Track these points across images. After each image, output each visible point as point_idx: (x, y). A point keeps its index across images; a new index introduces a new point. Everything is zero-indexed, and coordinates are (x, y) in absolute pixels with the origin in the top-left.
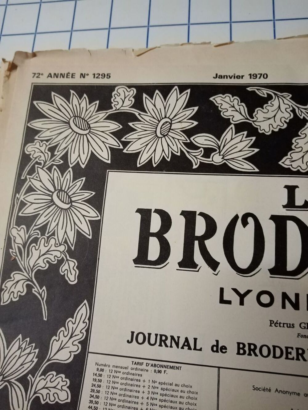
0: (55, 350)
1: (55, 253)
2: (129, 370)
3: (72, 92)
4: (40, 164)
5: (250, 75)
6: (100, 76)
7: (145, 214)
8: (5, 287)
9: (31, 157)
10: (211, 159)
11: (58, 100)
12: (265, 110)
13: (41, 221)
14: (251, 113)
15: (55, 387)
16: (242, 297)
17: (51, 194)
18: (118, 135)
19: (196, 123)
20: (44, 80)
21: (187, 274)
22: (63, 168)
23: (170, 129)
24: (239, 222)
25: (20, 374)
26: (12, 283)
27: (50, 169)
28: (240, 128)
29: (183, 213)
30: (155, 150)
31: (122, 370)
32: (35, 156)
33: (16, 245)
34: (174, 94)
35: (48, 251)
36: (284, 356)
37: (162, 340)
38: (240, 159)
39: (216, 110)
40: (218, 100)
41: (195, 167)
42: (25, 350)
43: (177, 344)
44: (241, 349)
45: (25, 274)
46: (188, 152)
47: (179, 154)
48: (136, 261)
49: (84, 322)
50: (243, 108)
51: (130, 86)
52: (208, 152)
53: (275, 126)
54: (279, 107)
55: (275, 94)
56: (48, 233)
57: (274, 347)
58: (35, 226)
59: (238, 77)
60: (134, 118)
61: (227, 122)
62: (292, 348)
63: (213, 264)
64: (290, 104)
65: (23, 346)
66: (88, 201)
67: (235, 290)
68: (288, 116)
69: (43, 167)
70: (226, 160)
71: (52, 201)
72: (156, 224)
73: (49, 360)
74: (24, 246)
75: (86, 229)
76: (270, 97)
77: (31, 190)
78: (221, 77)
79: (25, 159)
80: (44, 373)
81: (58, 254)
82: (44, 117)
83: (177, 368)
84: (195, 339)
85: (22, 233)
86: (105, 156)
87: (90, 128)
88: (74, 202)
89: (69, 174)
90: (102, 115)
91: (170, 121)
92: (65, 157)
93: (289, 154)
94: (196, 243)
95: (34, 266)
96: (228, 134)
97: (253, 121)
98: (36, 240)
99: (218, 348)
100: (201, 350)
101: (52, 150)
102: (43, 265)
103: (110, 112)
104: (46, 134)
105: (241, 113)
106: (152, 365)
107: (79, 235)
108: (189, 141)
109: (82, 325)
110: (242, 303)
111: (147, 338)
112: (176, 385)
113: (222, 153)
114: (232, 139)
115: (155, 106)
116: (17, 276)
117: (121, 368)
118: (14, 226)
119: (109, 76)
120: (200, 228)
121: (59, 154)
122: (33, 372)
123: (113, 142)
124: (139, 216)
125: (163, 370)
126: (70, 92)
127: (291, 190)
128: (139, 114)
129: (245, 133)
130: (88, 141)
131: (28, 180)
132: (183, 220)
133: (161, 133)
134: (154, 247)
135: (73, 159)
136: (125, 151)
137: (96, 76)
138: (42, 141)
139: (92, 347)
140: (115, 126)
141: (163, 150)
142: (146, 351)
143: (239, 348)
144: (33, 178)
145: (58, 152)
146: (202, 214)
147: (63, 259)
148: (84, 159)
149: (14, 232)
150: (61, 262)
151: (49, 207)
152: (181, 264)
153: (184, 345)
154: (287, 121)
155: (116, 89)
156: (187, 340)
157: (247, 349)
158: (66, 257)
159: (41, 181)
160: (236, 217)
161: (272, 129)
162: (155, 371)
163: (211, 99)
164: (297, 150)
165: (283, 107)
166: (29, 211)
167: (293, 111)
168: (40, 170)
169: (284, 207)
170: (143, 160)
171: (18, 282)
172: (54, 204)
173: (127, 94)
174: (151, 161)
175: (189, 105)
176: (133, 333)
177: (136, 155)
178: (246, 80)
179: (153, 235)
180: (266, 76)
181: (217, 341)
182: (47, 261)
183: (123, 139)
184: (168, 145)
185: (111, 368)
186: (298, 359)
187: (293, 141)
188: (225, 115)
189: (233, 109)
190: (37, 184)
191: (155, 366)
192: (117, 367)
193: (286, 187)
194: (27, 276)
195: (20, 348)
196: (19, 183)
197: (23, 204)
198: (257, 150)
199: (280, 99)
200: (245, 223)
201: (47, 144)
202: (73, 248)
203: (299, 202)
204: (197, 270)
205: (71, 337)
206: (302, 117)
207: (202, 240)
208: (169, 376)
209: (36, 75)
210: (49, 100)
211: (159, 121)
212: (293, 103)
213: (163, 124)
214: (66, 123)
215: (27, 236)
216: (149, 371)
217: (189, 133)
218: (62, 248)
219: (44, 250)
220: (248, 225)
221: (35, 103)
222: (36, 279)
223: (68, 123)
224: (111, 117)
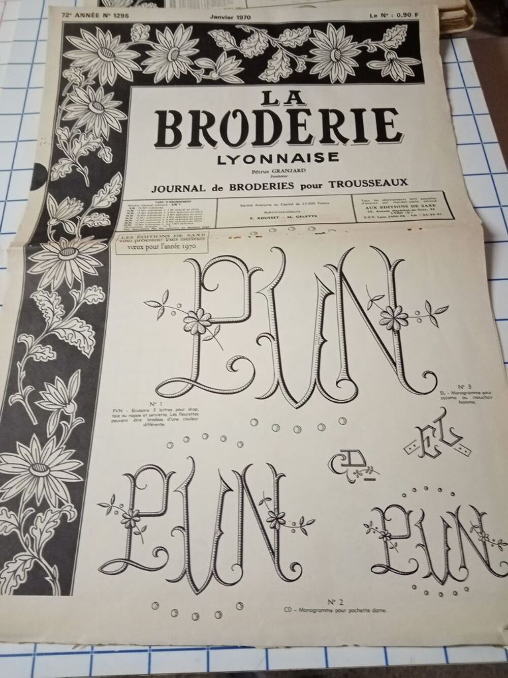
0: (96, 202)
1: (93, 144)
2: (154, 206)
3: (98, 28)
4: (77, 85)
5: (238, 17)
6: (120, 16)
7: (162, 115)
8: (55, 169)
9: (69, 80)
10: (210, 76)
11: (87, 35)
12: (248, 42)
13: (80, 123)
14: (238, 44)
15: (98, 220)
16: (233, 160)
17: (87, 104)
18: (138, 61)
19: (198, 51)
20: (73, 19)
21: (195, 150)
22: (96, 87)
23: (179, 55)
24: (231, 116)
25: (70, 216)
26: (59, 166)
27: (85, 88)
28: (230, 53)
29: (191, 112)
30: (167, 71)
31: (148, 207)
32: (71, 79)
33: (62, 141)
34: (180, 30)
35: (88, 143)
36: (262, 188)
37: (178, 189)
38: (231, 75)
39: (212, 42)
40: (214, 34)
41: (198, 82)
43: (188, 190)
44: (232, 187)
45: (71, 159)
46: (193, 71)
47: (186, 73)
48: (156, 145)
49: (118, 185)
50: (233, 40)
51: (145, 24)
52: (207, 71)
53: (255, 52)
54: (259, 40)
55: (256, 30)
56: (87, 130)
57: (255, 185)
58: (76, 126)
59: (229, 18)
60: (150, 48)
61: (221, 50)
62: (267, 184)
63: (213, 143)
64: (266, 37)
65: (71, 203)
66: (118, 108)
67: (229, 157)
68: (265, 46)
69: (80, 86)
70: (222, 76)
71: (89, 109)
72: (170, 119)
73: (92, 207)
74: (68, 141)
75: (117, 127)
76: (252, 32)
77: (70, 102)
78: (216, 17)
79: (63, 82)
80: (89, 214)
81: (96, 144)
82: (76, 48)
83: (188, 202)
84: (201, 186)
85: (66, 132)
86: (129, 77)
87: (114, 56)
88: (106, 109)
89: (101, 91)
90: (124, 46)
91: (178, 49)
92: (97, 79)
93: (265, 71)
94: (201, 131)
95: (77, 154)
96: (222, 58)
97: (240, 49)
98: (77, 136)
99: (216, 188)
100: (205, 191)
101: (86, 74)
102: (84, 152)
103: (130, 44)
104: (79, 63)
105: (231, 44)
106: (170, 202)
107: (112, 131)
108: (193, 64)
109: (117, 186)
110: (233, 163)
111: (166, 189)
112: (188, 210)
113: (218, 72)
114: (225, 62)
115: (166, 39)
116: (63, 161)
117: (148, 206)
118: (59, 128)
119: (127, 16)
120: (203, 121)
121: (91, 77)
122: (80, 214)
123: (135, 67)
124: (157, 116)
125: (178, 204)
126: (96, 29)
127: (267, 94)
128: (154, 45)
129: (234, 57)
130: (114, 66)
131: (68, 96)
132: (190, 117)
133: (172, 59)
134: (170, 136)
135: (103, 80)
136: (144, 72)
137: (117, 15)
138: (76, 68)
139: (125, 196)
140: (135, 54)
141: (174, 71)
142: (166, 195)
144: (72, 95)
145: (90, 75)
146: (204, 112)
147: (100, 148)
148: (112, 81)
149: (59, 132)
150: (98, 150)
151: (87, 113)
152: (190, 145)
153: (193, 189)
154: (265, 49)
155: (134, 26)
156: (195, 187)
157: (236, 187)
158: (102, 146)
159: (78, 96)
160: (229, 113)
161: (253, 54)
162: (173, 205)
163: (209, 33)
164: (271, 68)
165: (261, 39)
166: (70, 117)
167: (269, 42)
168: (77, 89)
169: (262, 104)
170: (158, 78)
171: (64, 165)
172: (91, 110)
173: (143, 29)
174: (164, 79)
175: (192, 37)
176: (155, 187)
177: (152, 76)
178: (235, 20)
179: (169, 127)
180: (249, 17)
181: (216, 185)
182: (88, 150)
183: (142, 64)
184: (178, 67)
185: (140, 206)
186: (271, 189)
187: (268, 62)
188: (219, 44)
189: (225, 40)
190: (75, 98)
191: (173, 202)
192: (144, 206)
193: (263, 92)
194: (72, 160)
195: (69, 203)
196: (61, 99)
197: (65, 113)
198: (242, 69)
199: (260, 34)
200: (235, 116)
201: (81, 70)
202: (107, 140)
203: (272, 100)
204: (201, 147)
205: (109, 193)
206: (275, 47)
207: (204, 129)
208: (183, 206)
209: (66, 15)
210: (79, 36)
211: (170, 50)
212: (269, 37)
213: (173, 52)
214: (94, 53)
215: (70, 134)
216: (168, 205)
217: (193, 58)
218: (99, 140)
219: (84, 142)
220: (237, 117)
221: (67, 37)
222: (79, 162)
223: (97, 53)
224: (132, 48)
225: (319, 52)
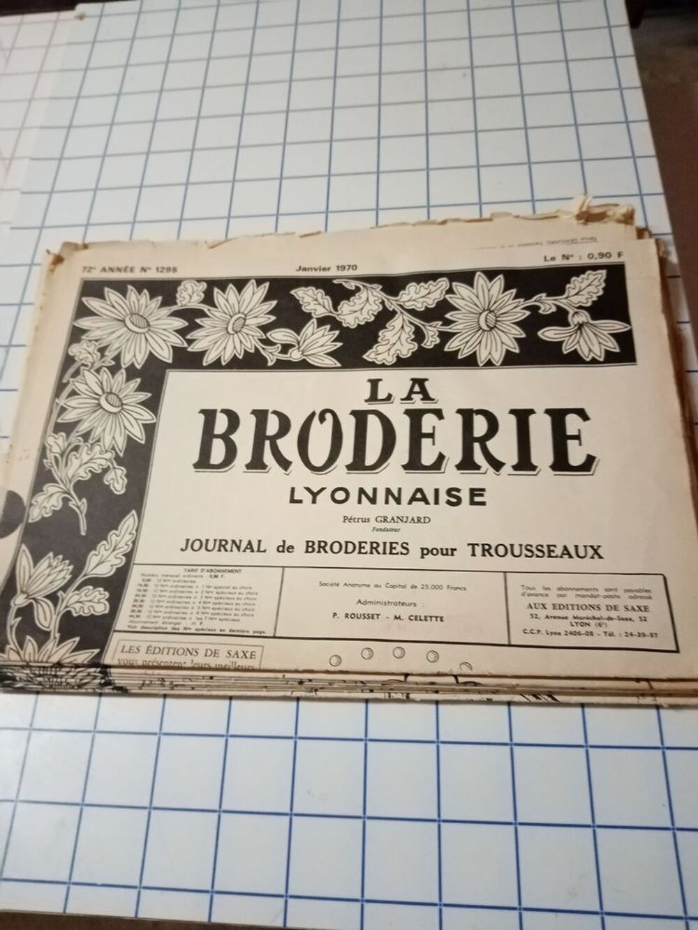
0: (92, 565)
1: (99, 461)
2: (181, 578)
3: (130, 287)
4: (86, 366)
5: (338, 267)
6: (165, 270)
7: (209, 415)
8: (36, 502)
9: (76, 359)
10: (288, 355)
11: (111, 295)
12: (352, 303)
13: (83, 428)
14: (335, 306)
15: (90, 601)
16: (315, 495)
17: (97, 397)
18: (182, 332)
19: (273, 318)
20: (97, 275)
21: (256, 475)
22: (114, 370)
23: (244, 325)
24: (316, 419)
25: (49, 591)
26: (43, 497)
27: (98, 371)
28: (322, 322)
29: (254, 412)
30: (225, 348)
31: (172, 579)
32: (81, 357)
33: (52, 454)
34: (250, 288)
35: (91, 459)
36: (357, 550)
37: (222, 545)
38: (322, 354)
39: (296, 304)
40: (300, 293)
41: (270, 364)
42: (56, 567)
43: (238, 548)
44: (310, 547)
45: (62, 486)
46: (263, 349)
47: (253, 351)
48: (197, 466)
49: (130, 534)
50: (328, 301)
51: (199, 281)
52: (286, 348)
53: (361, 319)
54: (367, 300)
55: (364, 286)
56: (93, 439)
57: (347, 543)
58: (77, 432)
59: (324, 269)
60: (202, 314)
61: (308, 317)
62: (366, 543)
63: (285, 464)
64: (379, 296)
65: (54, 564)
66: (143, 403)
67: (308, 489)
68: (377, 308)
69: (91, 368)
70: (306, 356)
71: (99, 405)
72: (221, 424)
73: (85, 575)
74: (62, 455)
75: (139, 435)
76: (358, 289)
77: (73, 393)
78: (305, 269)
79: (68, 361)
80: (78, 588)
81: (103, 462)
82: (94, 314)
83: (237, 571)
84: (260, 541)
85: (60, 441)
86: (166, 355)
87: (149, 325)
88: (126, 404)
89: (121, 375)
90: (166, 311)
91: (243, 316)
92: (117, 358)
93: (375, 346)
94: (267, 443)
95: (73, 477)
96: (310, 328)
97: (338, 315)
98: (76, 448)
99: (284, 548)
100: (265, 551)
101: (102, 350)
102: (85, 475)
103: (174, 308)
104: (95, 334)
105: (324, 307)
106: (208, 571)
107: (130, 441)
108: (264, 337)
109: (128, 537)
110: (314, 501)
111: (204, 545)
112: (234, 588)
113: (301, 349)
114: (313, 334)
115: (227, 300)
116: (49, 488)
117: (172, 576)
118: (52, 434)
119: (175, 270)
120: (273, 426)
121: (110, 354)
122: (64, 588)
123: (178, 341)
124: (202, 417)
125: (219, 574)
126: (127, 288)
127: (374, 383)
128: (209, 310)
129: (328, 327)
130: (147, 340)
131: (71, 383)
132: (253, 419)
133: (233, 330)
134: (218, 451)
135: (126, 360)
136: (190, 349)
137: (160, 270)
138: (90, 341)
139: (139, 557)
140: (180, 323)
141: (235, 347)
142: (202, 557)
143: (308, 546)
144: (77, 382)
145: (109, 352)
146: (275, 412)
147: (109, 467)
148: (140, 362)
149: (50, 440)
150: (106, 471)
151: (95, 411)
152: (249, 466)
153: (247, 548)
154: (375, 313)
155: (183, 283)
156: (250, 543)
157: (316, 547)
158: (113, 464)
159: (87, 384)
160: (313, 414)
161: (357, 322)
162: (211, 576)
163: (292, 292)
164: (384, 343)
165: (372, 299)
166: (69, 417)
167: (383, 303)
168: (86, 373)
169: (366, 401)
170: (209, 359)
171: (51, 495)
172: (102, 408)
173: (195, 288)
174: (219, 359)
175: (267, 298)
176: (188, 540)
177: (202, 354)
178: (332, 273)
179: (218, 436)
180: (355, 267)
181: (284, 541)
182: (90, 471)
183: (188, 337)
184: (241, 342)
185: (160, 577)
186: (371, 553)
187: (380, 334)
188: (306, 309)
189: (316, 302)
190: (81, 387)
191: (212, 571)
192: (167, 576)
193: (370, 381)
194: (64, 487)
195: (50, 566)
196: (60, 387)
197: (63, 410)
198: (339, 344)
199: (369, 292)
200: (322, 419)
201: (97, 344)
202: (121, 455)
203: (382, 394)
204: (266, 471)
205: (114, 550)
206: (391, 309)
207: (273, 440)
208: (228, 580)
209: (87, 269)
210: (101, 296)
211: (231, 317)
212: (383, 296)
213: (236, 320)
214: (120, 320)
215: (66, 444)
216: (204, 576)
217: (265, 328)
218: (108, 455)
219: (86, 458)
220: (326, 422)
221: (84, 299)
222: (75, 490)
223: (124, 321)
224: (176, 314)
225: (460, 316)
